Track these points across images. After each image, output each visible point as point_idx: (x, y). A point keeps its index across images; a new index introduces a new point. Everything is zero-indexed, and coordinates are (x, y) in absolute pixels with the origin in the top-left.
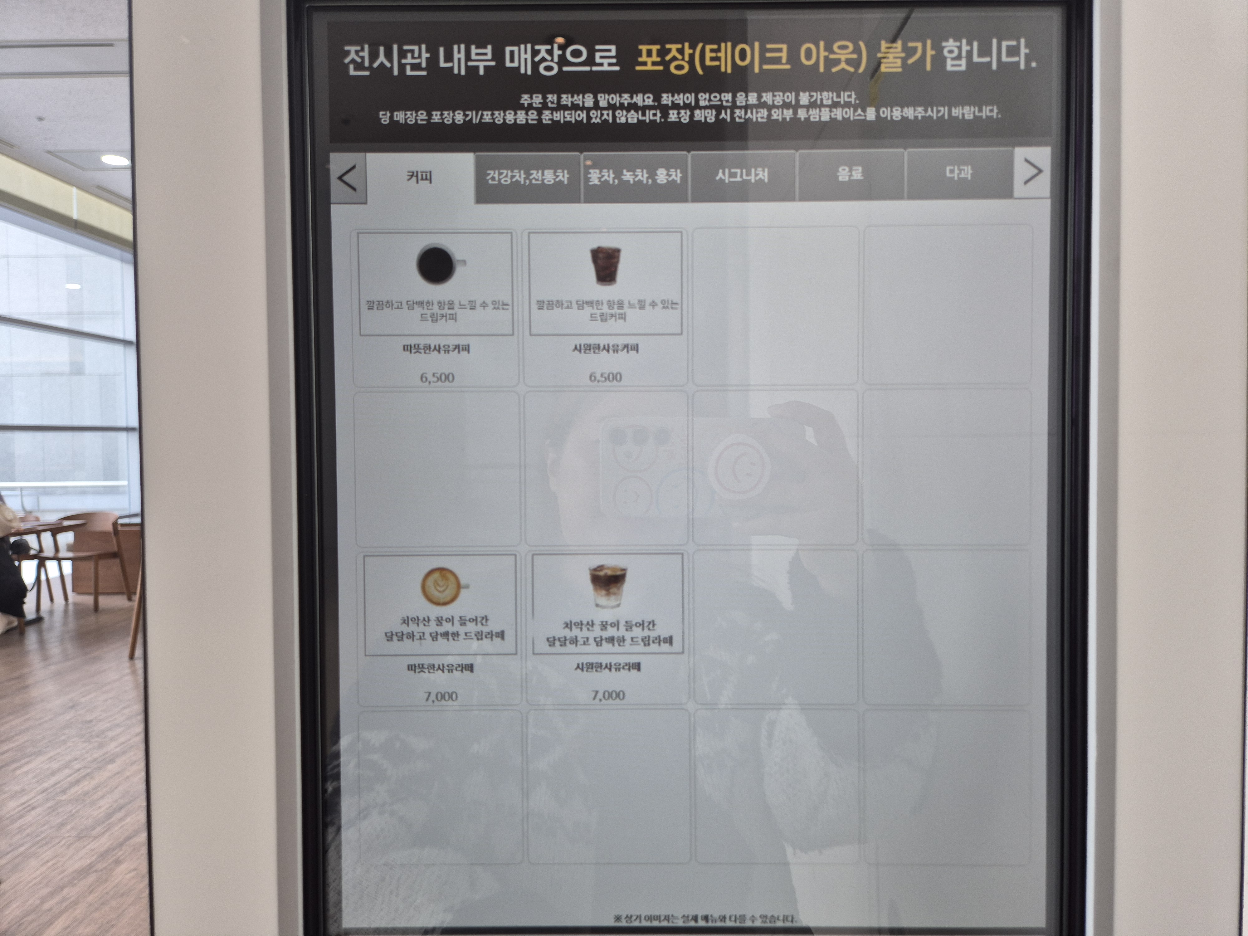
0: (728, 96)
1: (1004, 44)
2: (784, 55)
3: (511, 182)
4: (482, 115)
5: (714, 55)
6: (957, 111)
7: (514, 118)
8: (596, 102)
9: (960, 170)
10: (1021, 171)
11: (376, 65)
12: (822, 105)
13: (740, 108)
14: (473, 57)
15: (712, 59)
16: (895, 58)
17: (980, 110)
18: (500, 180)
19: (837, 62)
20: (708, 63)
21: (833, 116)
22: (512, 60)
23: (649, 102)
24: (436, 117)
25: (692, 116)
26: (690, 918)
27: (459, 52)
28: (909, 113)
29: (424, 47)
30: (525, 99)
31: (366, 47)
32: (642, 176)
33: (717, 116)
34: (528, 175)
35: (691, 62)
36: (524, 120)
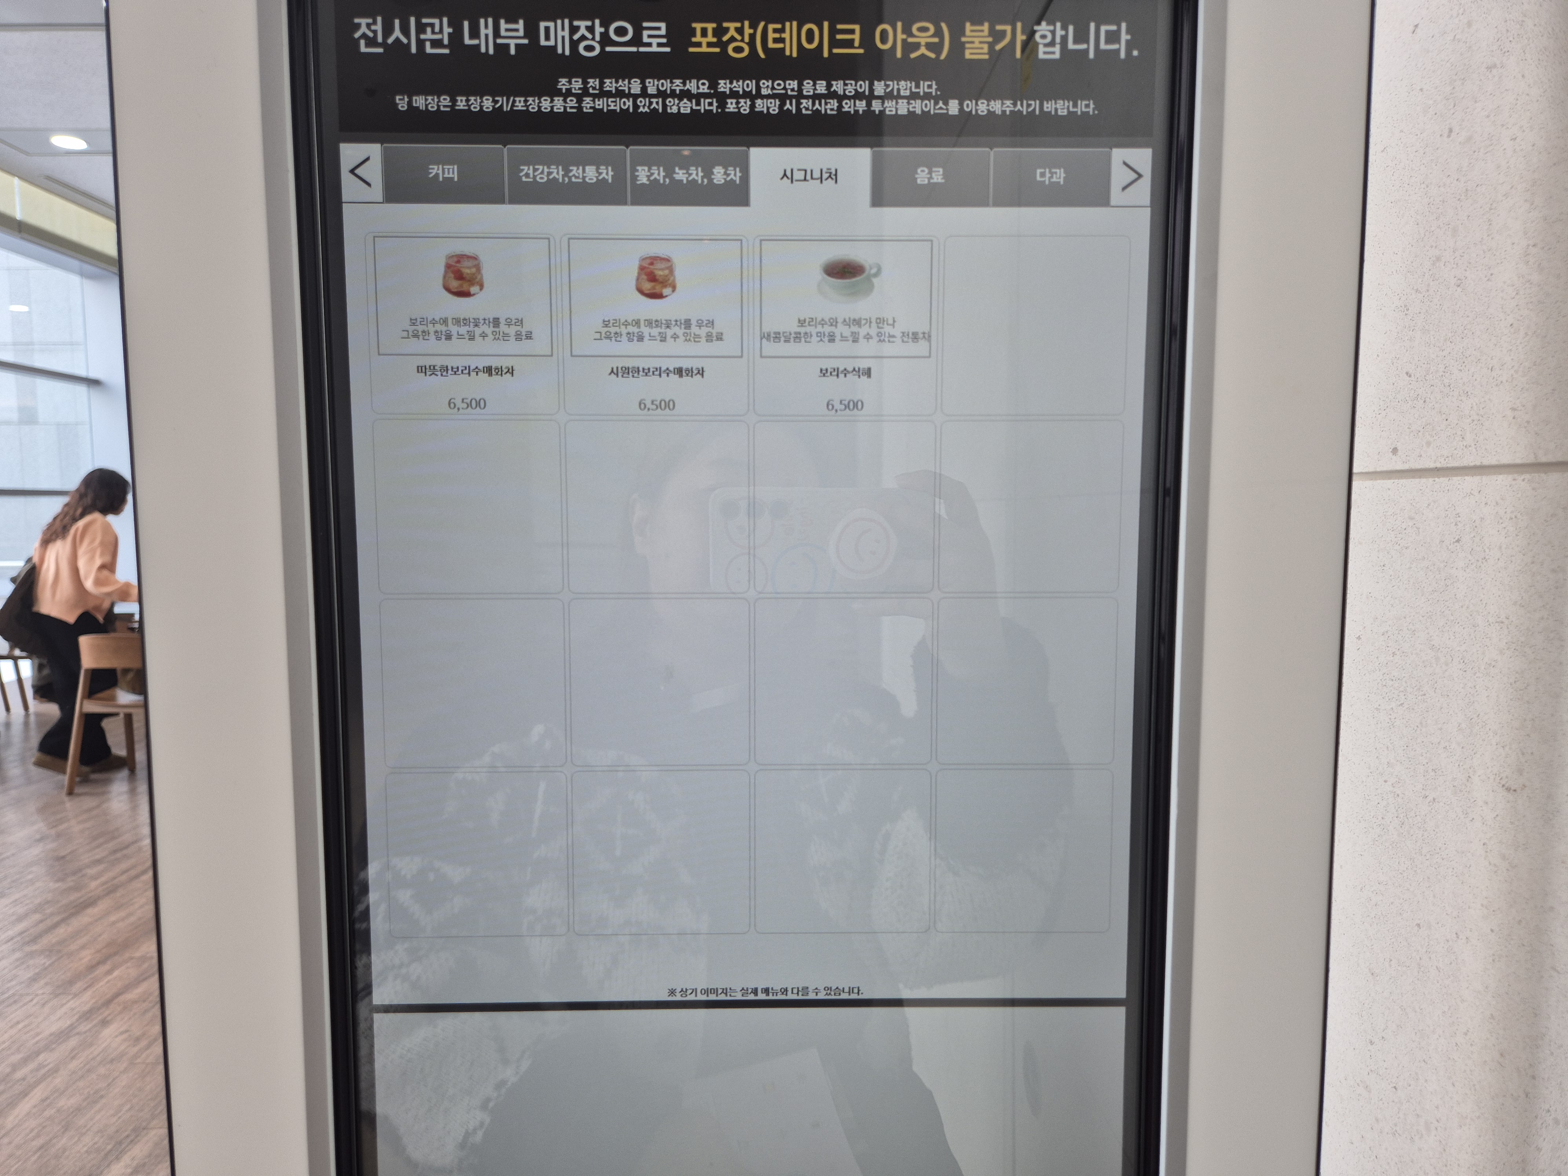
0: (794, 84)
1: (1103, 28)
2: (857, 37)
3: (548, 179)
4: (514, 101)
5: (777, 35)
6: (1049, 105)
7: (551, 105)
8: (644, 89)
9: (1052, 174)
10: (1119, 176)
11: (390, 41)
13: (807, 97)
14: (503, 33)
15: (776, 41)
16: (981, 42)
17: (1075, 105)
18: (535, 177)
19: (917, 46)
20: (771, 45)
21: (911, 109)
22: (547, 38)
23: (704, 89)
24: (461, 103)
25: (753, 106)
26: (750, 991)
27: (486, 27)
28: (997, 106)
29: (445, 20)
30: (563, 84)
31: (379, 19)
32: (697, 174)
33: (781, 107)
34: (567, 171)
35: (752, 43)
36: (562, 108)
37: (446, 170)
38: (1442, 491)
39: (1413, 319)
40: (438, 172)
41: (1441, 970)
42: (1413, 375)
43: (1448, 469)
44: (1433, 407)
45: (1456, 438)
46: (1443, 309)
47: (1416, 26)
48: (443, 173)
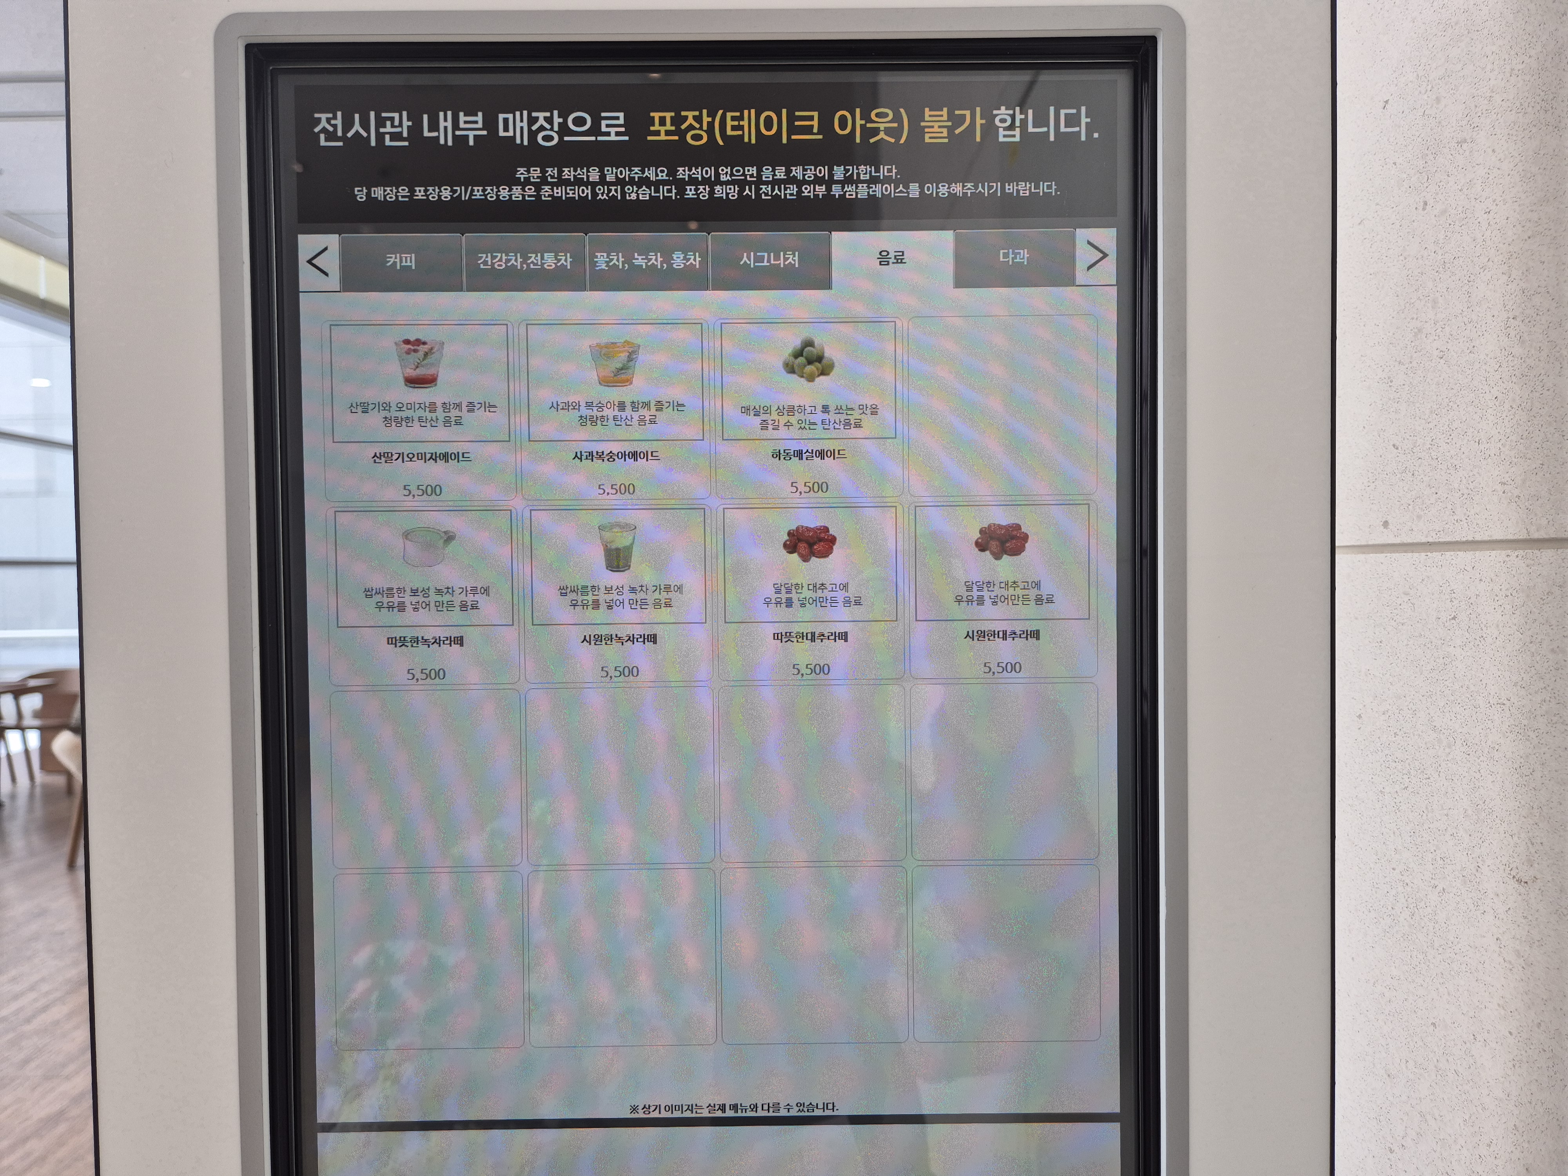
0: (753, 170)
1: (1063, 112)
2: (815, 123)
3: (506, 266)
4: (472, 191)
5: (736, 123)
6: (1011, 187)
7: (509, 193)
8: (603, 176)
9: (1015, 254)
10: (1084, 255)
11: (350, 134)
12: (859, 181)
13: (766, 183)
14: (462, 125)
15: (734, 128)
16: (940, 127)
17: (1037, 187)
18: (493, 264)
19: (876, 131)
20: (729, 132)
21: (871, 193)
22: (506, 129)
23: (663, 176)
24: (419, 193)
25: (712, 192)
26: (717, 1107)
27: (446, 120)
28: (958, 189)
29: (405, 114)
30: (521, 173)
31: (339, 114)
32: (656, 260)
33: (740, 192)
34: (525, 258)
35: (710, 131)
36: (521, 196)
37: (404, 259)
38: (1435, 566)
39: (1398, 391)
40: (396, 260)
41: (1460, 1075)
42: (1400, 448)
43: (1440, 543)
44: (1422, 480)
45: (1447, 512)
46: (1427, 381)
47: (1387, 102)
48: (401, 261)
